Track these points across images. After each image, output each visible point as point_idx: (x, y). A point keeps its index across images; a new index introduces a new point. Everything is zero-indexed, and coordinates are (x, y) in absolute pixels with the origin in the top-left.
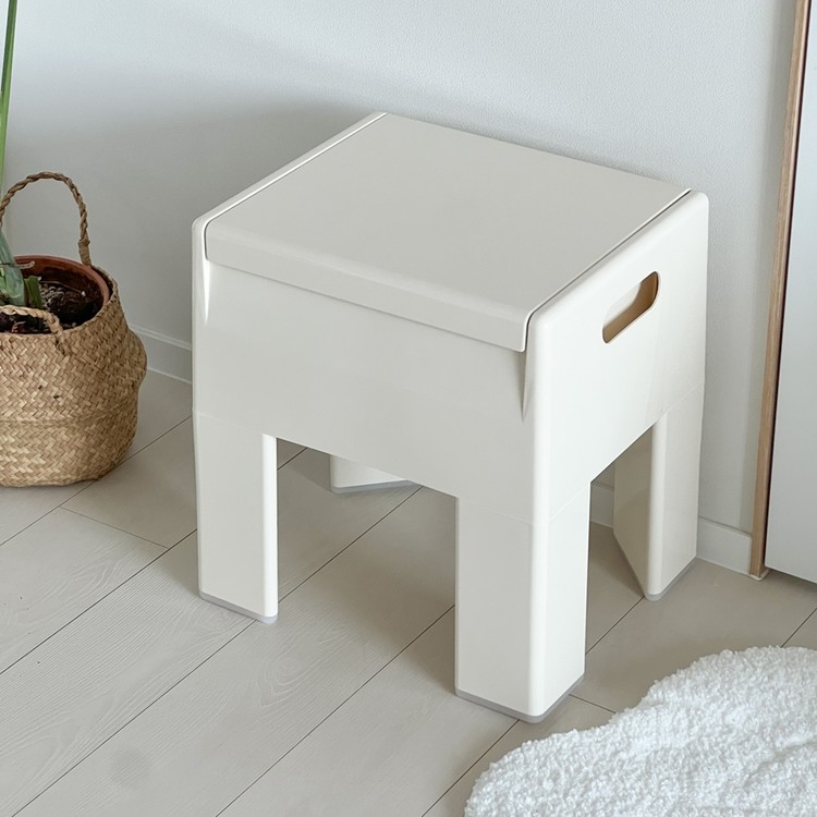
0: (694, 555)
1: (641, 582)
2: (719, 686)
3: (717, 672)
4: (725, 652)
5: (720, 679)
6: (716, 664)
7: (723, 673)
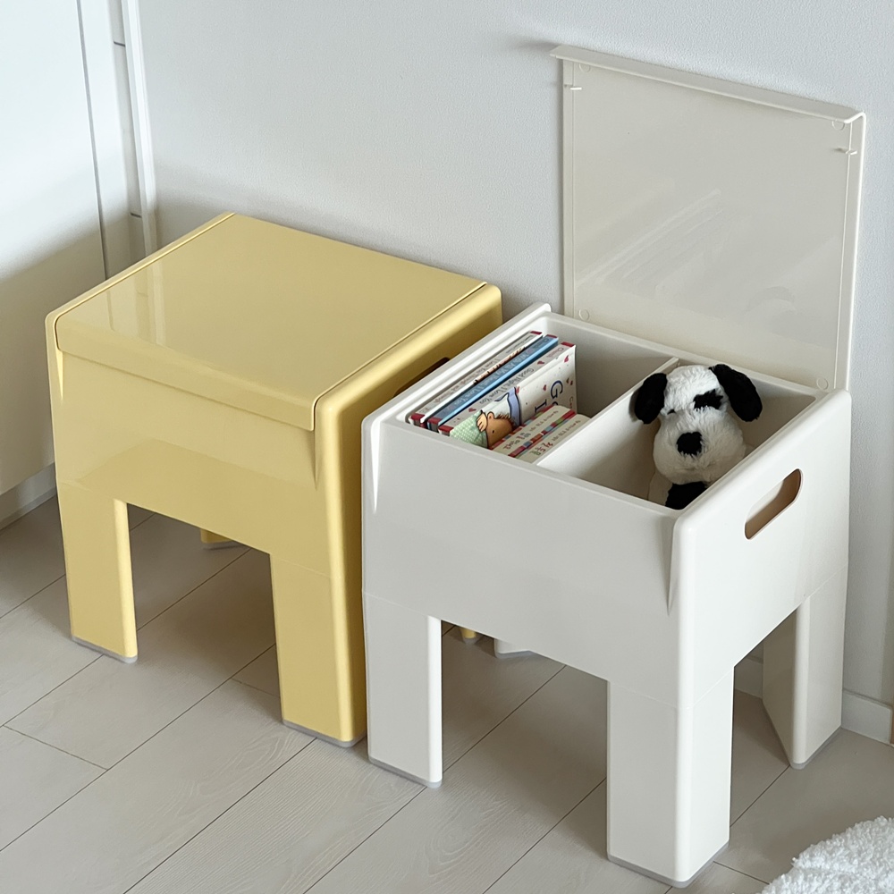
0: (839, 725)
1: (787, 750)
2: (871, 856)
3: (870, 841)
4: (879, 819)
5: (873, 848)
6: (870, 833)
7: (876, 843)
